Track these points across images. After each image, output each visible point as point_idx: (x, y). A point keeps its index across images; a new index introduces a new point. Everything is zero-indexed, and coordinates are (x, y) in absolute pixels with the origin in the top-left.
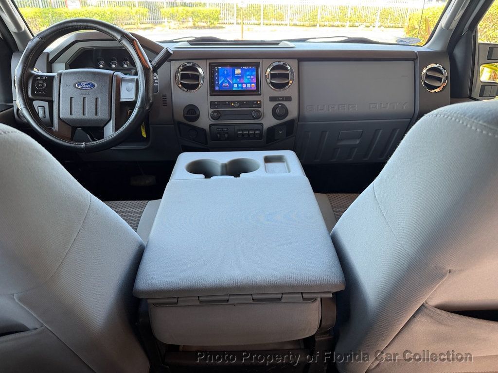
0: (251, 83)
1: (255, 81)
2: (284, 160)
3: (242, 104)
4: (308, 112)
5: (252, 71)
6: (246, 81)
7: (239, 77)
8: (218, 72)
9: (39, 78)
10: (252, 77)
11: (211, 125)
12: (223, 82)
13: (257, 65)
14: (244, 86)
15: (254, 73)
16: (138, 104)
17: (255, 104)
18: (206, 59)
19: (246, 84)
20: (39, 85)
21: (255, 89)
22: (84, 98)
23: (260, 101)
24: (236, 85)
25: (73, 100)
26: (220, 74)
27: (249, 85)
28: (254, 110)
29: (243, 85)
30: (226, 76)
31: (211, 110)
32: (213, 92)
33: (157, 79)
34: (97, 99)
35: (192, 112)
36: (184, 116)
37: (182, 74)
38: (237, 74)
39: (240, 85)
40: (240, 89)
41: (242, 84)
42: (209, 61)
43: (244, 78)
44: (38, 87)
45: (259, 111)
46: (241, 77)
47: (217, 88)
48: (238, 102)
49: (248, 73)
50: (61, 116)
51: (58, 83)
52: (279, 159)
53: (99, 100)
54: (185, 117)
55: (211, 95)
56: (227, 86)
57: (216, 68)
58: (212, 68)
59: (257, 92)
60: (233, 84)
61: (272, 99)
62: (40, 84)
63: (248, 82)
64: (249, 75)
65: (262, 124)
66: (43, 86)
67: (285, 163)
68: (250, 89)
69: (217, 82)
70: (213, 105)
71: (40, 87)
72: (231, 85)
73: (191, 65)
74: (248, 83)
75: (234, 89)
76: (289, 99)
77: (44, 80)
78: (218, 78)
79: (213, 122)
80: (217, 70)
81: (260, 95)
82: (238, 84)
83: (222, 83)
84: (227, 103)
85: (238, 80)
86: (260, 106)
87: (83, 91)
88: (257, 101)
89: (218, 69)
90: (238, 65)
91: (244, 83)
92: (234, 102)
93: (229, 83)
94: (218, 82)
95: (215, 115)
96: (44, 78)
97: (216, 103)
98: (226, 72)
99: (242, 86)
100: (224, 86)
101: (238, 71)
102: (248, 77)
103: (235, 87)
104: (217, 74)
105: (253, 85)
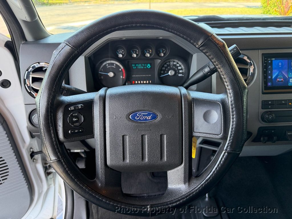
8: (271, 64)
9: (72, 108)
11: (259, 128)
20: (74, 120)
22: (142, 136)
25: (127, 140)
26: (274, 66)
30: (280, 69)
31: (262, 111)
32: (266, 89)
33: (182, 69)
34: (161, 136)
44: (73, 123)
47: (269, 84)
53: (165, 139)
55: (263, 93)
58: (265, 60)
60: (290, 78)
62: (76, 117)
66: (79, 119)
69: (270, 77)
71: (76, 121)
72: (287, 80)
75: (290, 85)
77: (80, 111)
78: (271, 72)
80: (270, 62)
83: (276, 77)
84: (283, 102)
87: (141, 125)
93: (284, 78)
94: (272, 77)
95: (270, 118)
96: (80, 106)
97: (270, 103)
98: (280, 64)
100: (278, 81)
103: (291, 82)
104: (270, 67)
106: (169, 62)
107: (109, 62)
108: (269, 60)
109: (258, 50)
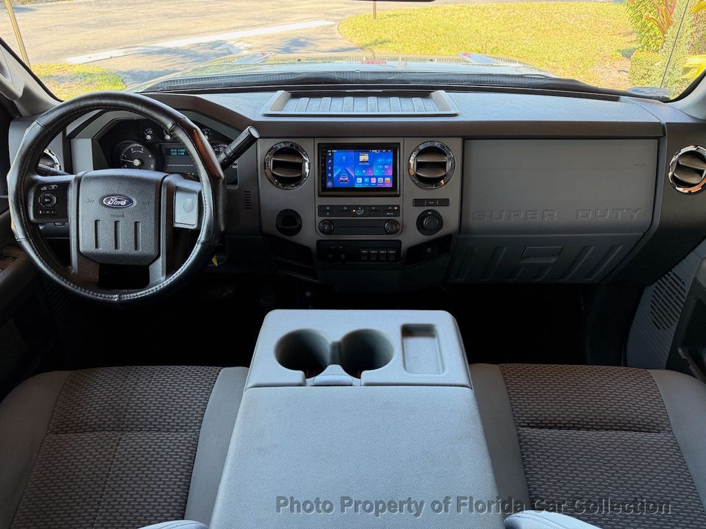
0: (384, 177)
1: (390, 173)
2: (434, 333)
3: (369, 210)
4: (474, 222)
5: (387, 158)
6: (376, 173)
7: (366, 167)
8: (332, 157)
9: (45, 188)
10: (386, 167)
12: (340, 174)
13: (395, 148)
14: (373, 180)
15: (390, 160)
16: (202, 237)
17: (389, 211)
18: (314, 137)
19: (377, 177)
20: (46, 200)
21: (391, 186)
22: (116, 222)
23: (398, 206)
24: (361, 179)
25: (100, 225)
26: (336, 160)
27: (381, 180)
28: (388, 220)
29: (372, 179)
30: (344, 165)
31: (319, 219)
32: (324, 191)
34: (136, 223)
35: (290, 219)
37: (274, 161)
38: (362, 162)
39: (366, 180)
40: (366, 186)
41: (370, 177)
42: (317, 141)
43: (374, 168)
44: (45, 203)
45: (396, 223)
46: (368, 166)
47: (329, 184)
48: (363, 207)
49: (380, 160)
50: (81, 250)
51: (76, 194)
52: (427, 331)
53: (140, 226)
54: (278, 228)
55: (320, 196)
56: (346, 181)
57: (329, 151)
58: (323, 152)
59: (393, 191)
60: (356, 177)
61: (418, 202)
62: (48, 198)
63: (380, 174)
64: (382, 164)
65: (400, 242)
66: (52, 200)
67: (436, 339)
68: (382, 186)
69: (330, 175)
70: (322, 210)
71: (48, 203)
72: (353, 180)
73: (288, 145)
74: (381, 177)
75: (357, 186)
76: (445, 202)
77: (53, 192)
78: (332, 168)
79: (323, 237)
80: (330, 154)
81: (398, 196)
82: (363, 178)
83: (339, 176)
84: (345, 208)
85: (364, 171)
86: (397, 213)
87: (115, 210)
88: (393, 206)
89: (332, 152)
90: (365, 148)
91: (373, 177)
92: (356, 207)
93: (349, 175)
94: (332, 175)
95: (326, 228)
96: (53, 187)
97: (328, 209)
98: (344, 158)
99: (370, 180)
100: (341, 181)
101: (364, 157)
102: (381, 167)
103: (358, 182)
104: (330, 161)
105: (388, 179)
106: (218, 148)
107: (135, 145)
108: (329, 153)
109: (313, 139)
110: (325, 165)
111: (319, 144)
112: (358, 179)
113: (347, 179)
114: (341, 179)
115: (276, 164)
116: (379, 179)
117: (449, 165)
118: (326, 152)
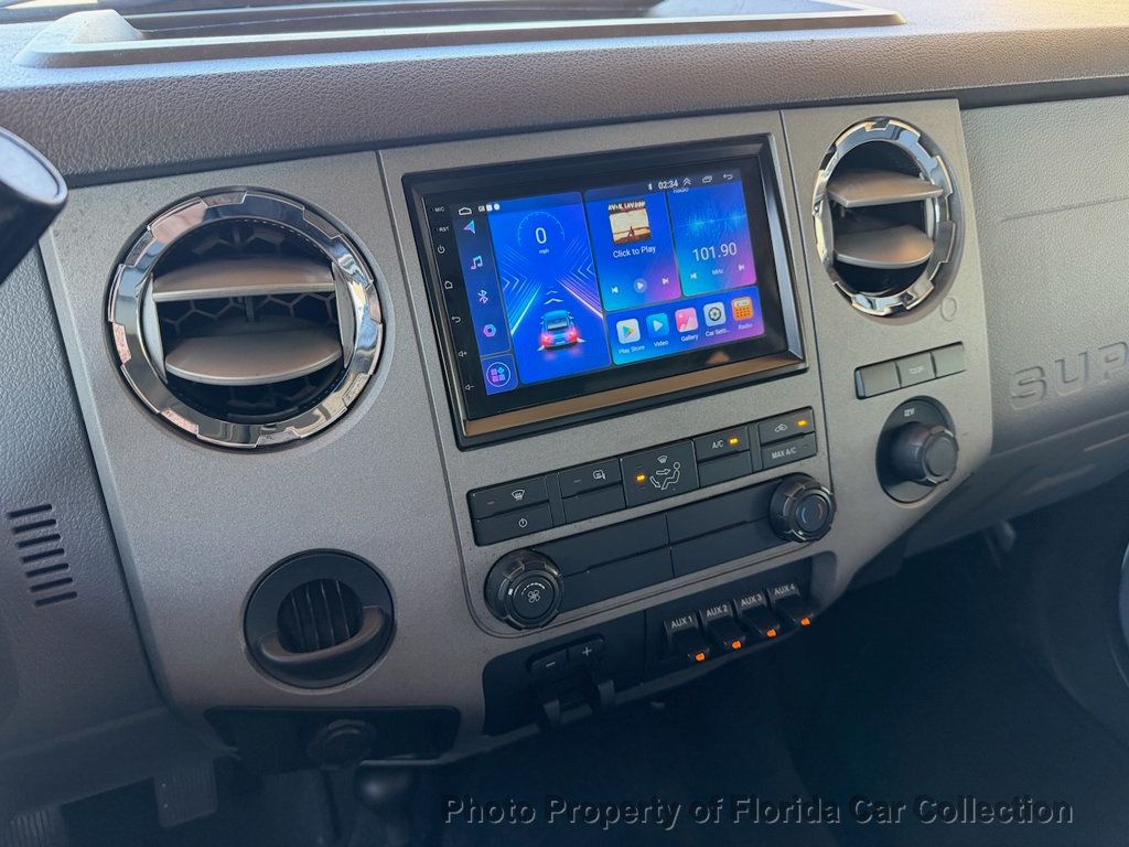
0: (726, 298)
1: (746, 271)
3: (698, 454)
5: (724, 208)
6: (693, 283)
8: (483, 241)
10: (728, 249)
11: (496, 672)
13: (749, 160)
14: (688, 321)
15: (738, 218)
17: (779, 439)
18: (375, 146)
19: (698, 303)
21: (760, 331)
23: (807, 412)
24: (633, 324)
29: (680, 314)
30: (546, 271)
31: (483, 558)
32: (478, 415)
36: (254, 654)
37: (162, 308)
38: (631, 242)
39: (658, 323)
40: (661, 349)
41: (670, 310)
42: (400, 163)
43: (680, 264)
46: (654, 258)
47: (498, 377)
48: (674, 449)
49: (697, 225)
56: (573, 344)
57: (462, 211)
58: (435, 221)
59: (772, 352)
60: (614, 318)
63: (708, 288)
64: (706, 239)
68: (724, 336)
69: (490, 330)
72: (598, 333)
74: (713, 299)
75: (621, 358)
78: (494, 297)
79: (508, 640)
80: (471, 227)
81: (799, 370)
82: (641, 315)
83: (533, 325)
84: (600, 476)
85: (641, 286)
86: (808, 443)
88: (791, 417)
90: (626, 175)
91: (685, 304)
92: (644, 457)
93: (580, 316)
94: (502, 327)
95: (534, 596)
97: (519, 497)
98: (541, 235)
99: (673, 322)
100: (551, 349)
101: (629, 221)
102: (704, 253)
103: (623, 339)
104: (478, 261)
105: (743, 304)
108: (467, 219)
109: (372, 154)
110: (459, 283)
111: (409, 181)
112: (620, 325)
113: (572, 333)
114: (546, 337)
115: (180, 324)
116: (707, 308)
117: (933, 213)
118: (446, 219)
